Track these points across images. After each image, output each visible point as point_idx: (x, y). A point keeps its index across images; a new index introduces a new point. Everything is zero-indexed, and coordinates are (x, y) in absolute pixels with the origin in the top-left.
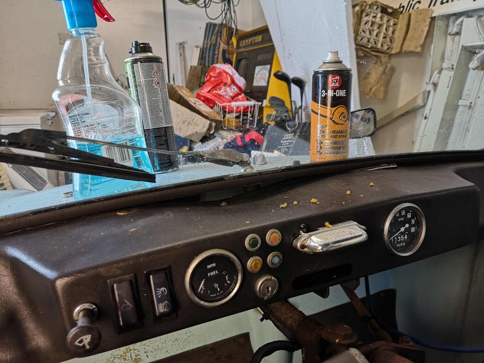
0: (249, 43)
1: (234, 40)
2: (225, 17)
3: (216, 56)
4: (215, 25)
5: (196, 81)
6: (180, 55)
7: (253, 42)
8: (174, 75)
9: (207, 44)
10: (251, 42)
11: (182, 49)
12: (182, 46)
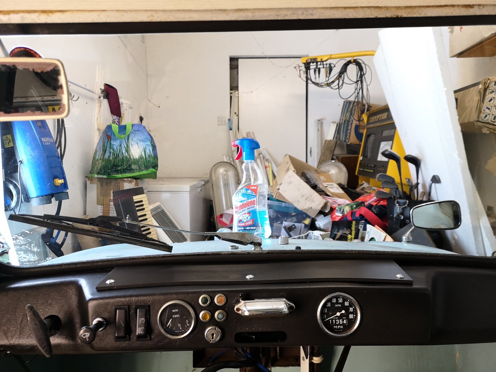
0: (377, 120)
1: (365, 117)
2: (357, 96)
3: (349, 131)
4: (350, 102)
5: (329, 154)
6: (318, 130)
7: (380, 119)
8: (311, 148)
9: (343, 120)
10: (378, 119)
11: (320, 125)
12: (320, 122)
